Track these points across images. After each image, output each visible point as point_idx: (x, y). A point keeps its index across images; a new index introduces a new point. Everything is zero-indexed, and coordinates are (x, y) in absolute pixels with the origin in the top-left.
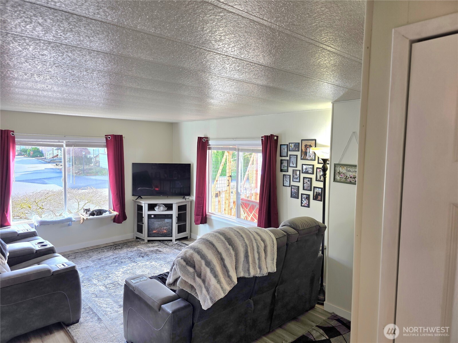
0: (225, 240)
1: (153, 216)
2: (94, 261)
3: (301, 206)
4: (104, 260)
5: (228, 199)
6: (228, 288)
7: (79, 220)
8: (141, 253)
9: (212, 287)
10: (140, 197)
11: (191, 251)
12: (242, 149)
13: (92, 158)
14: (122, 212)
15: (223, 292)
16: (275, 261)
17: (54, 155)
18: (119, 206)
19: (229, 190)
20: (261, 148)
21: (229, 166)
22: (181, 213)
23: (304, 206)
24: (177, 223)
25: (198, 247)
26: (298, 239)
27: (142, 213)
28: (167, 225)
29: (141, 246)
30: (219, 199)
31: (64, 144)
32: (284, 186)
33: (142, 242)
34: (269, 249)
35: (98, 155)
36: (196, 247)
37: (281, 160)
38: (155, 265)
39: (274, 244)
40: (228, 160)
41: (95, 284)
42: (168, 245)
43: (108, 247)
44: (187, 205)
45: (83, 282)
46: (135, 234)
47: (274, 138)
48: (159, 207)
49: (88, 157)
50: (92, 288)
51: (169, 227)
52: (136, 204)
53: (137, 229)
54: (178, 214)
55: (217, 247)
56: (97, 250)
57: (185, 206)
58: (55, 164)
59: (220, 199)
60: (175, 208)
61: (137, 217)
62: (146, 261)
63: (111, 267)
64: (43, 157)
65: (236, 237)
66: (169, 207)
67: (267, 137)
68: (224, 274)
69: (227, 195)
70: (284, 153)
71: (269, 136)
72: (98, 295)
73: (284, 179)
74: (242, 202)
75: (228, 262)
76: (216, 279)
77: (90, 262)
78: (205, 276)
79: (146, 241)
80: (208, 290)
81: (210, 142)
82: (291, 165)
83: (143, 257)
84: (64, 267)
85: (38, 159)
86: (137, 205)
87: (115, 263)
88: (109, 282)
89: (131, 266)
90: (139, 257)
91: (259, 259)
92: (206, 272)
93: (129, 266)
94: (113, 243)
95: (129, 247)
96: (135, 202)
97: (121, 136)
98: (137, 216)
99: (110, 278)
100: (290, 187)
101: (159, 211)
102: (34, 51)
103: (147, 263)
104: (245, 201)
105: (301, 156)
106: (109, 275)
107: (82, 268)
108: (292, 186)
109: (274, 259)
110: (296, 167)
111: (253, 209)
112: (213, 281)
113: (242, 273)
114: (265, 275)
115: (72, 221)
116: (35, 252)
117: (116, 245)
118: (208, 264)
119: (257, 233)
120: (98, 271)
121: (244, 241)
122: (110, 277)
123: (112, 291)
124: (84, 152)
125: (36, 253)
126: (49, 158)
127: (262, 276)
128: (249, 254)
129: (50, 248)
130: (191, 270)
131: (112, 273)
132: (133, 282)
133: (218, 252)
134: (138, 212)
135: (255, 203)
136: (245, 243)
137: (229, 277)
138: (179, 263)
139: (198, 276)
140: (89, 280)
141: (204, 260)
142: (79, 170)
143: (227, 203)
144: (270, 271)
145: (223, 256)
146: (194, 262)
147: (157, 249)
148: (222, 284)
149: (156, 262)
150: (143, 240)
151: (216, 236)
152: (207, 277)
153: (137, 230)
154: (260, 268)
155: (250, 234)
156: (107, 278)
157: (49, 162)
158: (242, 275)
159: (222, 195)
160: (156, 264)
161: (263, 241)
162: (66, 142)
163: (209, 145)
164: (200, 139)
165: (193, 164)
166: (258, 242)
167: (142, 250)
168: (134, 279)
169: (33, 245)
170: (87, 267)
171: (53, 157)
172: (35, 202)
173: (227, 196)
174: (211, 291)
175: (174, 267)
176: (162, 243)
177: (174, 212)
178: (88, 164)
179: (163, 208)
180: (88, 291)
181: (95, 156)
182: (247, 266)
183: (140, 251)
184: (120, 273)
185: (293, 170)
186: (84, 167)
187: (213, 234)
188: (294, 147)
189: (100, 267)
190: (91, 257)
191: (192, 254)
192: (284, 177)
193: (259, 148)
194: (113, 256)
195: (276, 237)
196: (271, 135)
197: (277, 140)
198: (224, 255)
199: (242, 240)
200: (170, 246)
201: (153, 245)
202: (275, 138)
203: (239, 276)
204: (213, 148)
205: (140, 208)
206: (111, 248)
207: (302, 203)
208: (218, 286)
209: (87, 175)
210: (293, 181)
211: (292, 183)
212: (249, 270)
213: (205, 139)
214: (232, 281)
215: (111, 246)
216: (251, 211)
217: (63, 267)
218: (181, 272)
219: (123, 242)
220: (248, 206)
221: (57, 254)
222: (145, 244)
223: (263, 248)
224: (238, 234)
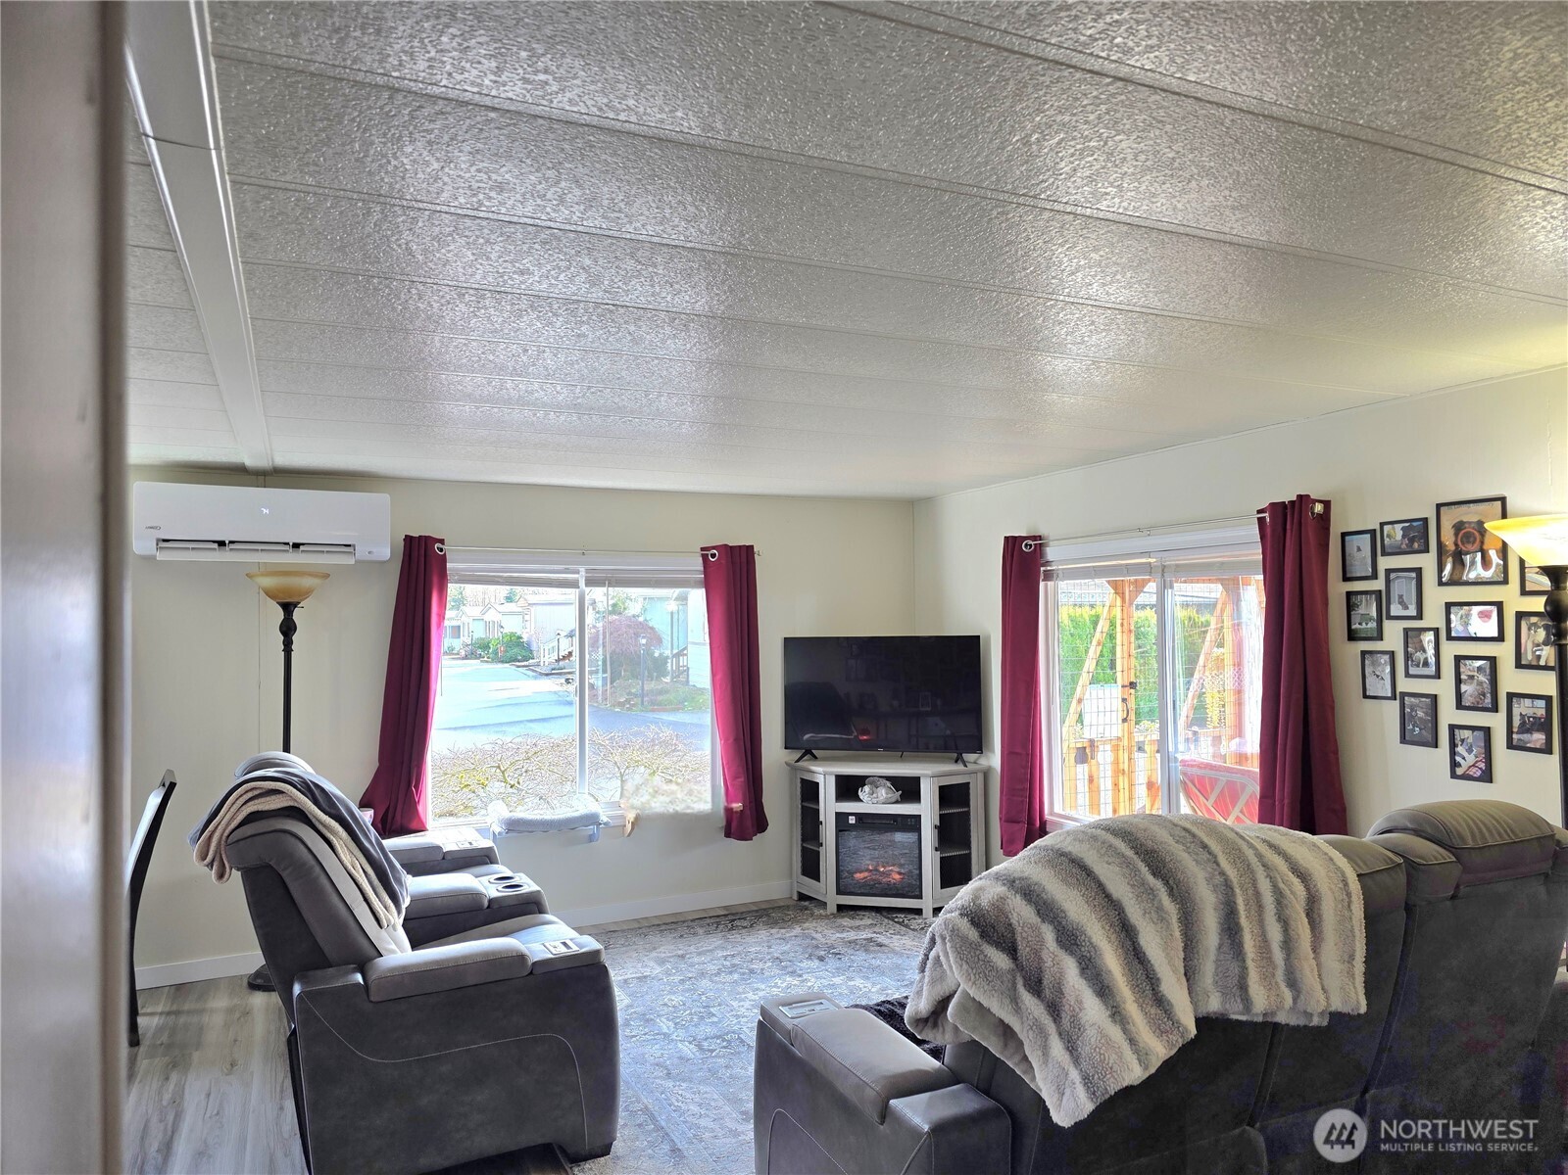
0: (1135, 857)
1: (852, 820)
2: (663, 962)
3: (1454, 775)
4: (696, 960)
5: (1126, 769)
6: (1160, 1050)
7: (618, 822)
8: (817, 947)
9: (1091, 1033)
10: (808, 753)
11: (1000, 889)
12: (1177, 566)
13: (667, 657)
14: (753, 804)
15: (1140, 1061)
16: (1359, 967)
17: (562, 654)
18: (742, 779)
19: (1129, 739)
20: (1256, 554)
21: (1125, 648)
22: (954, 813)
23: (1466, 777)
24: (936, 850)
25: (1026, 874)
26: (1457, 887)
27: (815, 807)
28: (902, 861)
29: (815, 925)
30: (1090, 771)
31: (582, 577)
32: (1365, 696)
33: (817, 912)
34: (1328, 909)
35: (685, 648)
36: (1016, 875)
37: (1347, 592)
38: (865, 989)
39: (1349, 895)
40: (1122, 625)
41: (664, 1034)
42: (907, 926)
43: (708, 921)
44: (971, 785)
45: (627, 1024)
46: (795, 884)
47: (1312, 508)
48: (874, 789)
49: (656, 655)
50: (657, 1047)
51: (911, 867)
52: (796, 777)
53: (800, 865)
54: (941, 816)
55: (1102, 878)
56: (674, 926)
57: (964, 788)
58: (563, 681)
59: (1094, 768)
60: (929, 792)
61: (802, 823)
62: (833, 973)
63: (716, 982)
64: (531, 661)
65: (1181, 847)
66: (908, 789)
67: (1280, 510)
68: (1135, 987)
69: (1124, 756)
70: (1361, 561)
71: (1292, 503)
72: (674, 1072)
73: (1368, 670)
74: (1185, 774)
75: (1150, 941)
76: (1105, 1003)
77: (652, 964)
78: (1059, 990)
79: (832, 908)
80: (1071, 1048)
81: (1051, 553)
82: (1396, 610)
83: (821, 959)
84: (566, 950)
85: (519, 667)
86: (799, 781)
87: (731, 973)
88: (709, 1030)
89: (784, 985)
90: (810, 958)
91: (1288, 945)
92: (1062, 973)
93: (776, 986)
94: (725, 908)
95: (773, 923)
96: (793, 768)
97: (750, 548)
98: (800, 818)
99: (715, 1019)
100: (1398, 701)
101: (875, 801)
102: (502, 259)
103: (837, 980)
104: (1201, 768)
105: (1441, 569)
106: (712, 1010)
107: (625, 981)
108: (1403, 695)
109: (1352, 957)
110: (1420, 616)
111: (1234, 800)
112: (1093, 1010)
113: (1212, 997)
114: (1315, 1021)
115: (600, 824)
116: (486, 904)
117: (733, 914)
118: (1070, 939)
119: (1271, 846)
120: (675, 993)
121: (1218, 865)
122: (714, 1015)
123: (721, 1061)
124: (644, 637)
125: (488, 907)
126: (546, 664)
127: (1302, 1022)
128: (1243, 921)
129: (532, 893)
130: (1001, 960)
131: (719, 1005)
132: (787, 1016)
133: (1108, 896)
134: (803, 807)
135: (1243, 774)
136: (1222, 873)
137: (1160, 1001)
138: (953, 931)
139: (1031, 988)
140: (647, 1021)
141: (1051, 922)
142: (629, 693)
143: (1121, 787)
144: (1337, 1005)
145: (1129, 915)
146: (1013, 932)
147: (870, 936)
148: (1130, 1027)
149: (868, 978)
150: (824, 905)
151: (1094, 838)
152: (1067, 990)
153: (800, 870)
154: (1293, 983)
155: (1240, 842)
156: (702, 1018)
157: (547, 675)
158: (1214, 1005)
159: (1100, 754)
160: (869, 985)
161: (1303, 876)
162: (587, 571)
163: (1048, 563)
164: (1012, 544)
165: (988, 638)
166: (1278, 876)
167: (818, 936)
168: (791, 1004)
169: (485, 884)
170: (643, 979)
171: (558, 661)
172: (499, 767)
173: (1121, 761)
174: (1084, 1050)
175: (932, 954)
176: (888, 918)
177: (927, 809)
178: (655, 674)
179: (887, 794)
180: (643, 1054)
181: (675, 651)
182: (1234, 969)
183: (813, 938)
184: (747, 1004)
185: (1406, 631)
186: (643, 684)
187: (1083, 832)
188: (1404, 536)
189: (682, 981)
190: (655, 949)
191: (1002, 899)
192: (1367, 662)
193: (1247, 555)
194: (724, 948)
195: (1357, 868)
196: (1300, 497)
197: (1325, 519)
198: (1134, 913)
199: (1208, 860)
200: (913, 930)
201: (857, 922)
202: (1319, 508)
203: (1203, 1011)
204: (1060, 572)
205: (810, 791)
206: (718, 923)
207: (1454, 765)
208: (1115, 1033)
209: (653, 711)
210: (1407, 675)
211: (1404, 685)
212: (1243, 987)
213: (1030, 542)
214: (1176, 1024)
215: (718, 916)
216: (1226, 806)
217: (563, 950)
218: (961, 966)
219: (756, 908)
220: (1212, 789)
221: (548, 917)
222: (827, 917)
223: (1303, 903)
224: (1189, 838)
